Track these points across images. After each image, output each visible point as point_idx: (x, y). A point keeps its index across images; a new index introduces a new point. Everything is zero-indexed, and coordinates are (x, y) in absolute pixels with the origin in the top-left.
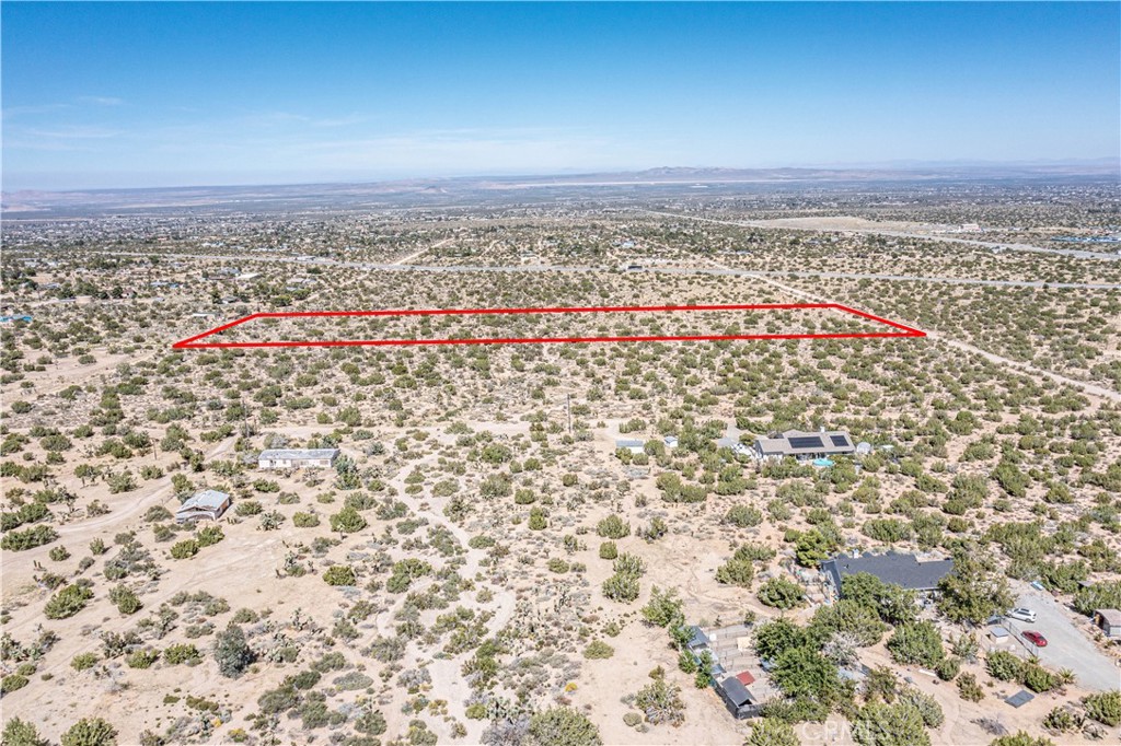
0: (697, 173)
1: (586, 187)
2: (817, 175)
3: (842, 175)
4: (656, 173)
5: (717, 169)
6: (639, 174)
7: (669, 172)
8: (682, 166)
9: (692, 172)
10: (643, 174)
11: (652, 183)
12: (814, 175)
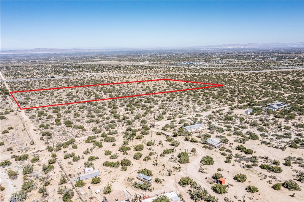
0: (49, 50)
1: (14, 54)
2: (84, 50)
3: (90, 50)
4: (36, 50)
5: (55, 49)
6: (30, 50)
7: (40, 50)
8: (44, 48)
9: (47, 50)
10: (31, 50)
11: (36, 53)
12: (83, 50)
